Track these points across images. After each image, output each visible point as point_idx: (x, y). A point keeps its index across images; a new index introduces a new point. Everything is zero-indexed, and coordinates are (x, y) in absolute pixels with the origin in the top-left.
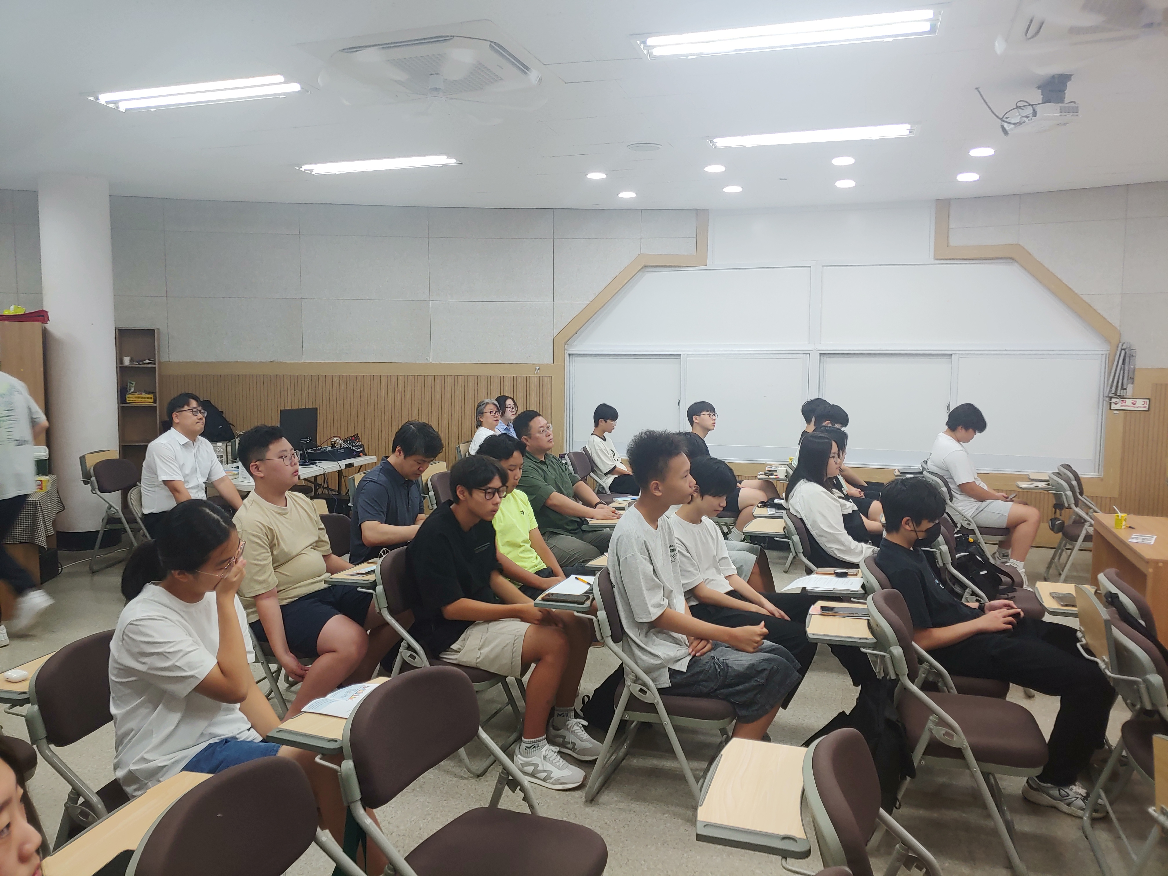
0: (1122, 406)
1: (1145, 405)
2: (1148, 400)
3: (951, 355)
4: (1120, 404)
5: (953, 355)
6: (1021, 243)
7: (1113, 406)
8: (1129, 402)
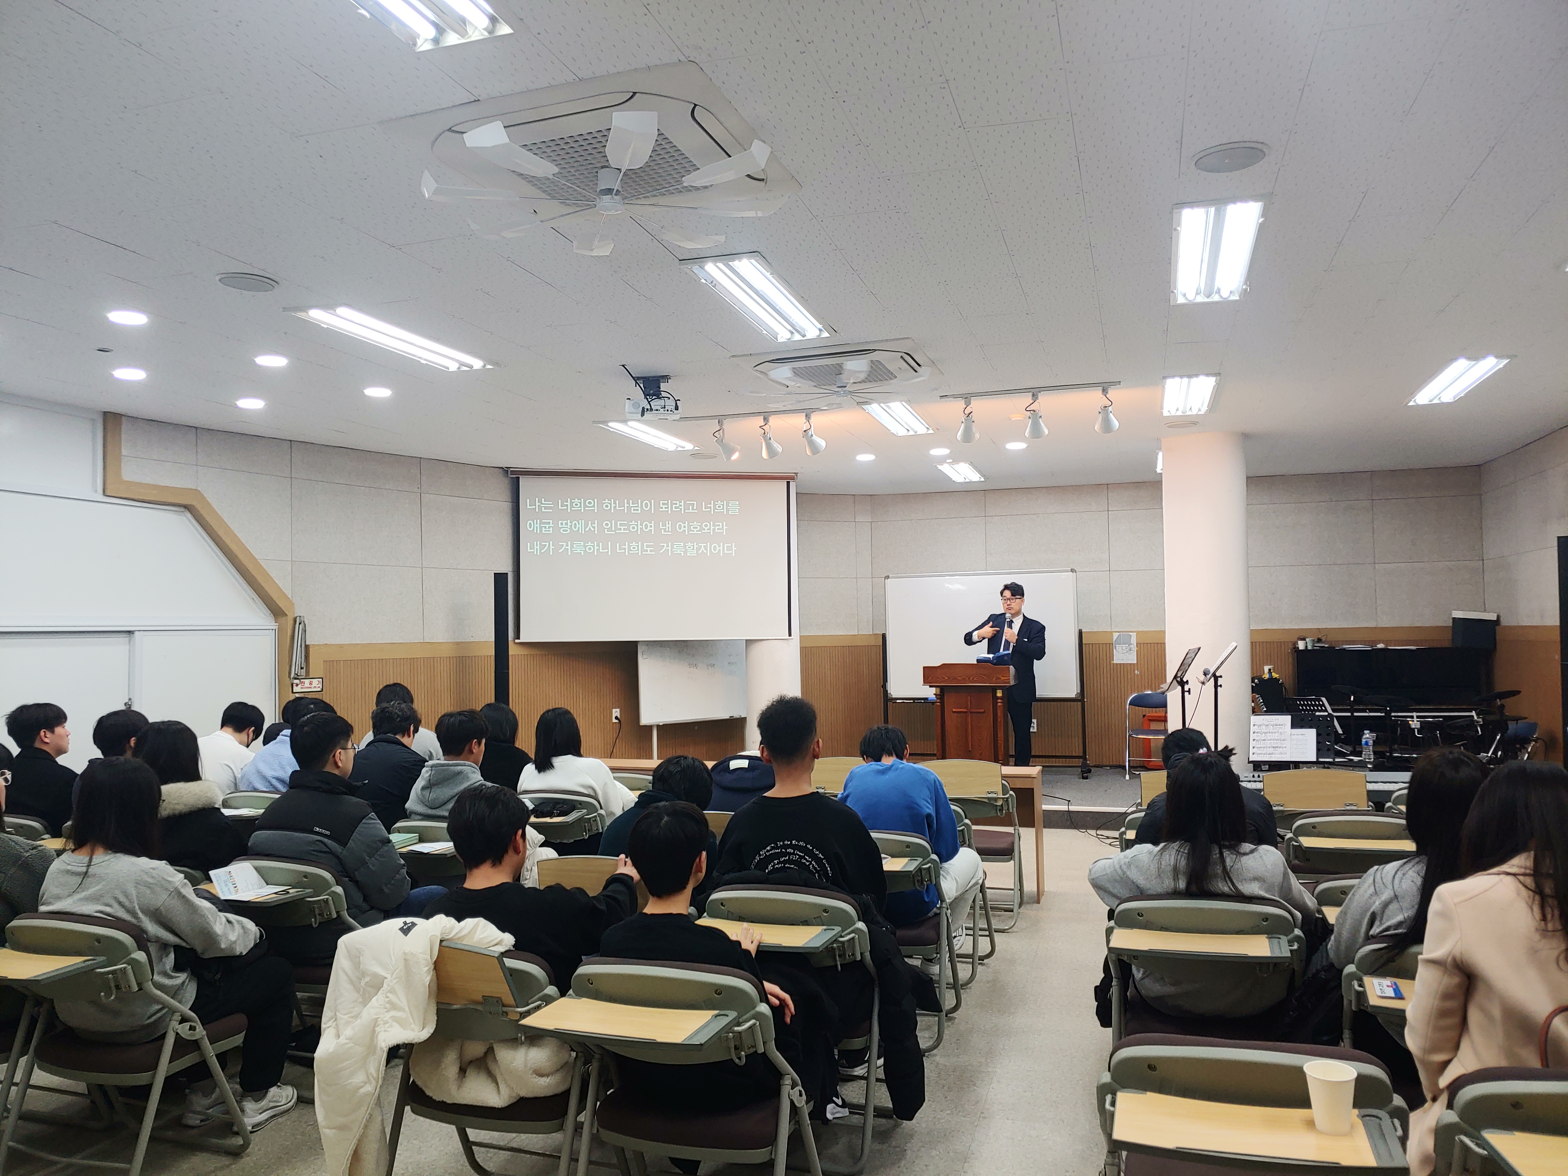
0: (302, 688)
1: (319, 685)
2: (321, 680)
3: (130, 632)
4: (300, 686)
5: (136, 633)
6: (199, 489)
7: (295, 688)
8: (307, 682)
